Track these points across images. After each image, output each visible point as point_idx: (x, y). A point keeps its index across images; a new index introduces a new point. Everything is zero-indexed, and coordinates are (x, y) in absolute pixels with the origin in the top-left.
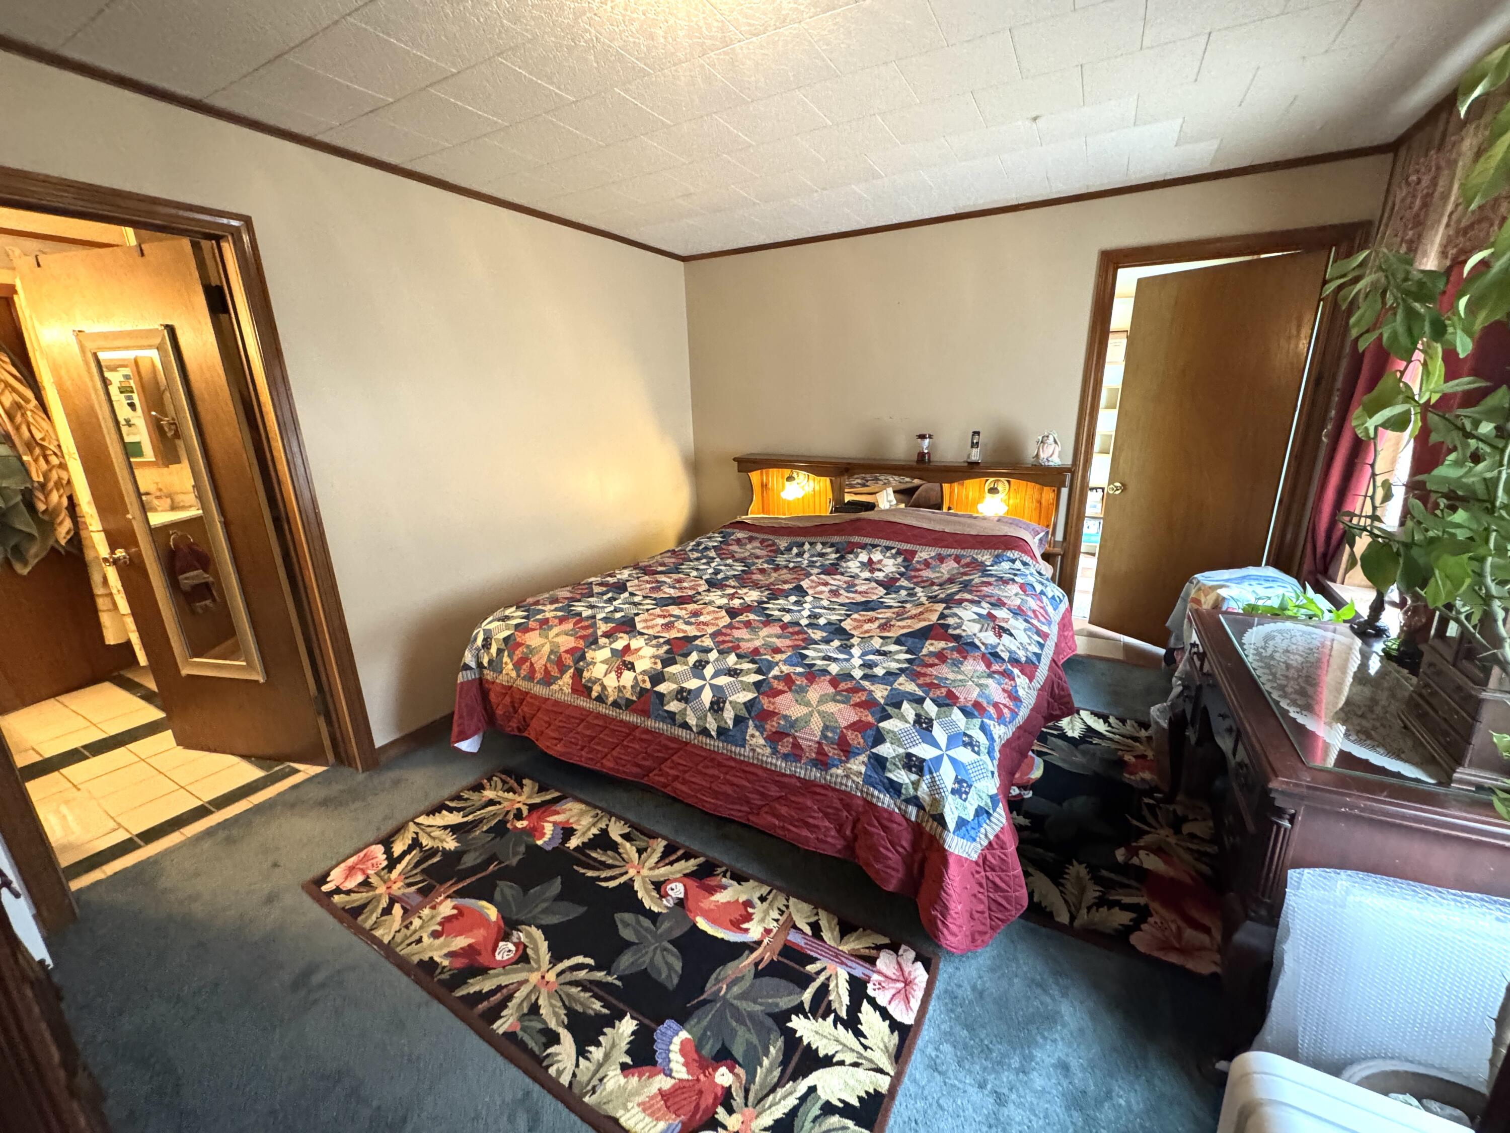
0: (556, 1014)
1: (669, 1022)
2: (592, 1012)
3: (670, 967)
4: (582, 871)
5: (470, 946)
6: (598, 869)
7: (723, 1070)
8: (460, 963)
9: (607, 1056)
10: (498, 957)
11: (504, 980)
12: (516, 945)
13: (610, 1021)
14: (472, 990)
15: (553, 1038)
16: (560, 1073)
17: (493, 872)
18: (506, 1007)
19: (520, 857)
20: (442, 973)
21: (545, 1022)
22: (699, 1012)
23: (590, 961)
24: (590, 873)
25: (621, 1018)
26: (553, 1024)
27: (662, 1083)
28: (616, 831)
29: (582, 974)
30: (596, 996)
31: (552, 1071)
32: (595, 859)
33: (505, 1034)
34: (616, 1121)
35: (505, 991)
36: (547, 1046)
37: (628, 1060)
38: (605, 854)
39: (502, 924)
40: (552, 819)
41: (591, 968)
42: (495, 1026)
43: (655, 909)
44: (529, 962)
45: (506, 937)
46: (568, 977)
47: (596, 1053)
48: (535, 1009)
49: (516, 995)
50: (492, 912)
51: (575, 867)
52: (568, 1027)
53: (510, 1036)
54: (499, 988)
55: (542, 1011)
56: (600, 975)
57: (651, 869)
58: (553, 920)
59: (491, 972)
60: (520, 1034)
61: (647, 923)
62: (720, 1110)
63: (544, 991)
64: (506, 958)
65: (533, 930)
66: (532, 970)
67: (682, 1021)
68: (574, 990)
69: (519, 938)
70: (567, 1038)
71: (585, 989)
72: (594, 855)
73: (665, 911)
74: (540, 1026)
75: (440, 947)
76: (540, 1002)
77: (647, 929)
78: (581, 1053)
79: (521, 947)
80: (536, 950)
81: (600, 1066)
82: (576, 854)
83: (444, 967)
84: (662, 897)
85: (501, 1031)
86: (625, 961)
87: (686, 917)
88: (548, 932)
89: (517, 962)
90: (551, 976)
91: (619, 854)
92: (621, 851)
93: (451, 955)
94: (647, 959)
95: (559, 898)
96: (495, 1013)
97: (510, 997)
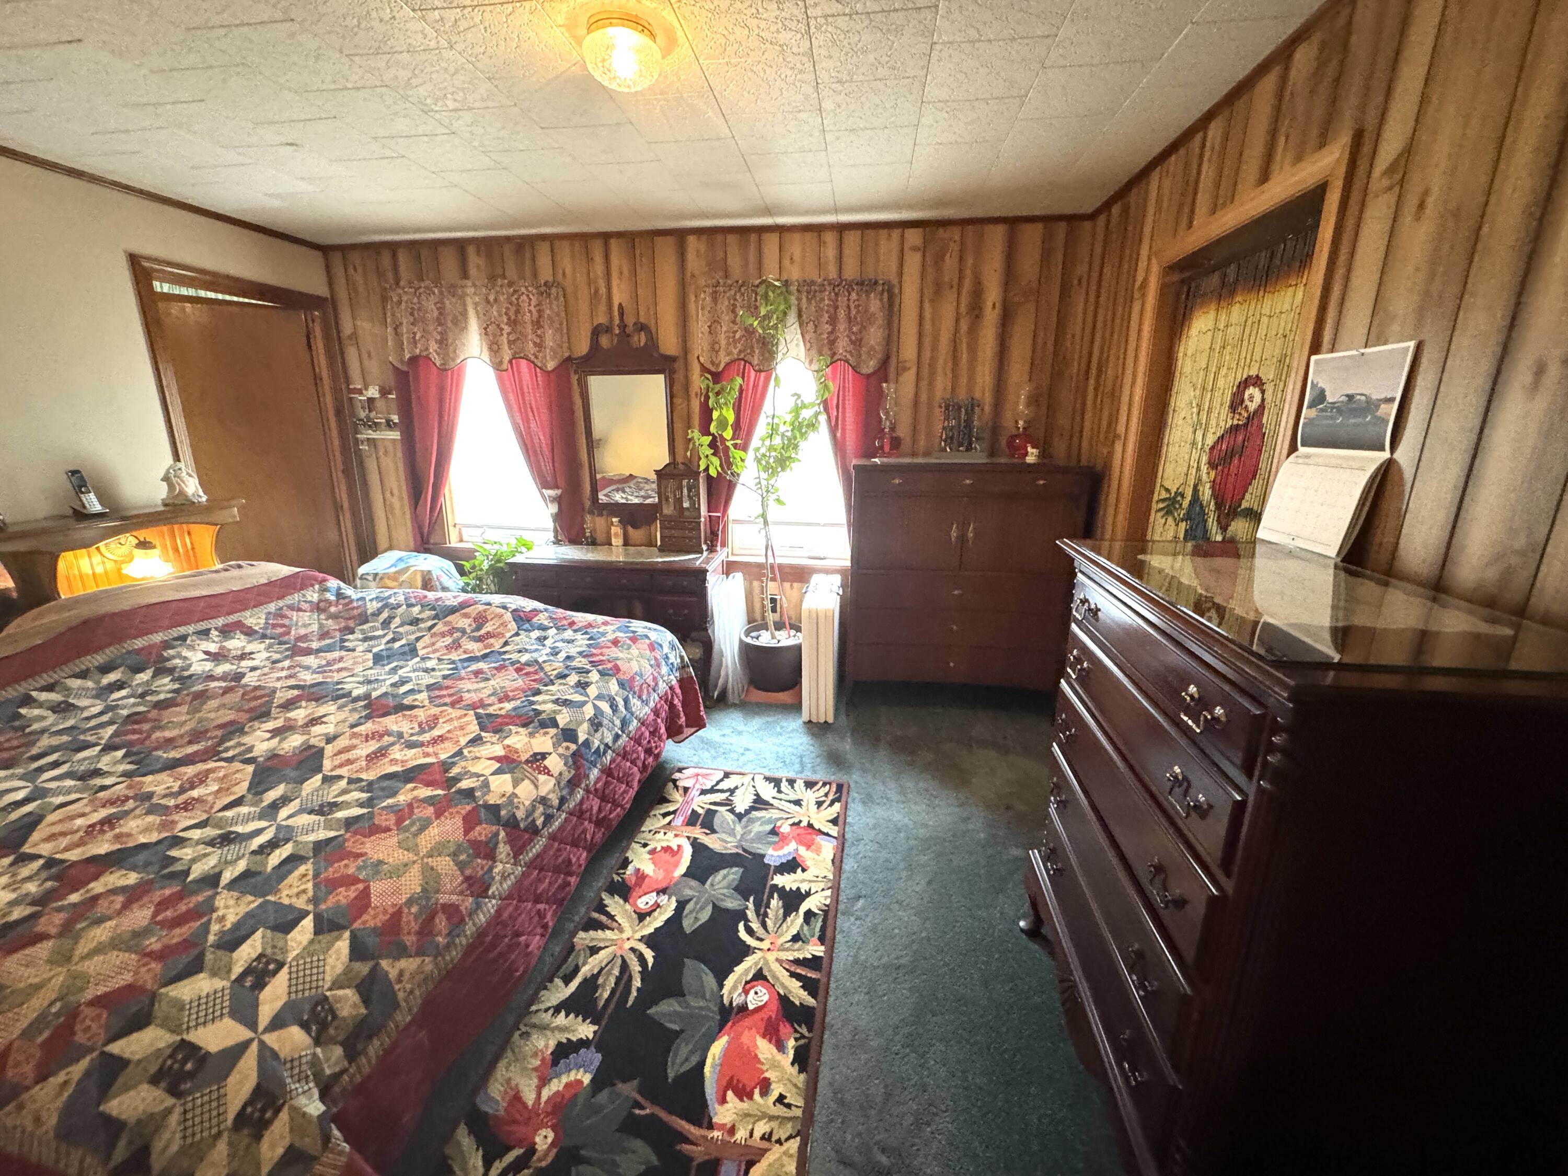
0: (792, 922)
1: (766, 861)
2: (781, 903)
3: (725, 877)
4: (634, 993)
5: (764, 1037)
6: (630, 977)
7: (782, 830)
8: (785, 1029)
9: (803, 881)
10: (766, 998)
11: (783, 975)
12: (746, 992)
13: (782, 891)
14: (804, 994)
15: (809, 915)
16: (826, 898)
17: (655, 1101)
18: (805, 959)
19: (620, 1087)
20: (803, 1037)
21: (802, 926)
22: (753, 851)
23: (741, 926)
24: (637, 983)
25: (775, 886)
26: (801, 919)
27: (802, 850)
28: (561, 992)
29: (755, 925)
30: (768, 906)
31: (828, 902)
32: (613, 992)
33: (822, 944)
34: (833, 861)
35: (792, 969)
36: (815, 915)
37: (799, 870)
38: (603, 986)
39: (730, 1024)
40: (529, 1097)
41: (747, 920)
42: (822, 954)
43: (674, 905)
44: (761, 969)
45: (743, 1008)
46: (760, 932)
47: (804, 888)
48: (796, 938)
49: (791, 958)
50: (717, 1049)
51: (630, 1003)
52: (797, 910)
53: (822, 939)
54: (793, 975)
55: (795, 932)
56: (751, 914)
57: (621, 930)
58: (709, 979)
59: (782, 992)
60: (817, 934)
61: (690, 907)
62: (802, 825)
63: (781, 941)
64: (764, 991)
65: (725, 991)
66: (766, 962)
67: (763, 856)
68: (769, 922)
69: (740, 995)
70: (803, 908)
71: (766, 915)
72: (606, 995)
73: (674, 899)
74: (806, 928)
75: (777, 1067)
76: (789, 938)
77: (696, 903)
78: (808, 894)
79: (748, 986)
80: (747, 971)
81: (810, 881)
82: (604, 1023)
83: (796, 1040)
84: (659, 906)
85: (823, 948)
86: (732, 903)
87: (676, 884)
88: (721, 976)
89: (765, 978)
90: (765, 945)
91: (602, 969)
92: (595, 972)
93: (781, 1047)
94: (725, 891)
95: (679, 993)
96: (814, 963)
97: (797, 962)
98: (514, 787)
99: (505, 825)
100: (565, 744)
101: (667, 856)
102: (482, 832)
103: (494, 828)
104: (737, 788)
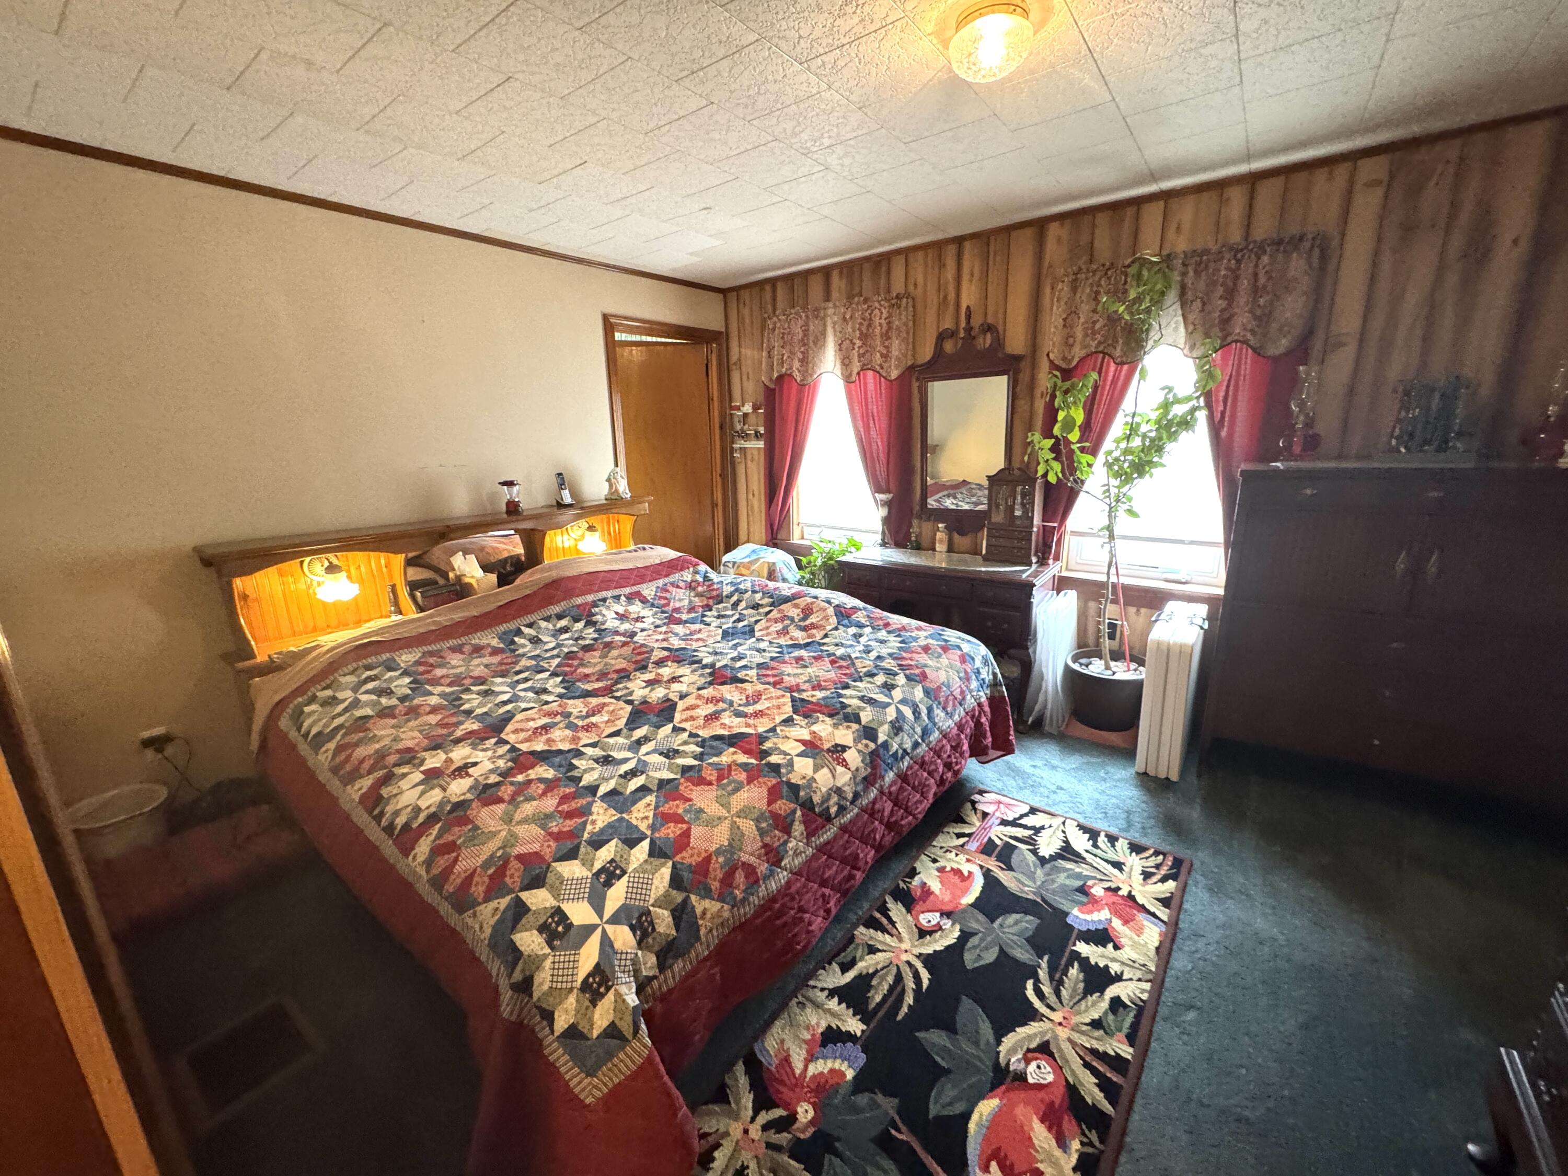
0: (1094, 1004)
1: (1069, 920)
2: (1081, 976)
3: (1017, 923)
4: (905, 1009)
5: (1042, 1121)
6: (903, 991)
7: (1093, 891)
8: (1069, 1124)
9: (1114, 960)
10: (1050, 1078)
11: (1077, 1064)
12: (1028, 1062)
13: (1084, 963)
14: (1100, 1096)
15: (1116, 1003)
16: (1143, 991)
17: (913, 1130)
18: (1105, 1053)
19: (880, 1098)
20: (1091, 1144)
21: (1106, 1013)
22: (1054, 904)
23: (1030, 984)
24: (909, 999)
25: (1078, 954)
26: (1105, 1005)
27: (1117, 923)
28: (836, 978)
29: (1047, 989)
30: (1065, 973)
31: (1145, 996)
32: (885, 998)
33: (1131, 1045)
34: (1157, 949)
35: (1088, 1058)
36: (1125, 1006)
37: (1110, 946)
38: (876, 988)
39: (1003, 1088)
40: (798, 1066)
41: (1037, 981)
42: (1129, 1057)
43: (957, 934)
44: (1048, 1042)
45: (1021, 1077)
46: (1052, 999)
47: (1115, 968)
48: (1096, 1024)
49: (1088, 1046)
50: (987, 1107)
51: (899, 1018)
52: (1102, 992)
53: (1131, 1039)
54: (1087, 1065)
55: (1096, 1016)
56: (1043, 974)
57: (900, 940)
58: (986, 1030)
59: (1071, 1080)
60: (1125, 1030)
61: (974, 941)
62: (1120, 893)
63: (1075, 1020)
64: (1049, 1069)
65: (1003, 1049)
66: (1056, 1037)
67: (1066, 914)
68: (1064, 993)
69: (1019, 1060)
70: (1112, 991)
71: (1061, 983)
72: (878, 998)
73: (958, 927)
74: (1111, 1017)
75: (1055, 1164)
76: (1087, 1020)
77: (982, 940)
78: (1119, 978)
79: (1030, 1055)
80: (1030, 1038)
81: (1123, 963)
82: (872, 1026)
83: (1082, 1143)
84: (941, 929)
85: (1131, 1050)
86: (1023, 954)
87: (964, 911)
88: (1001, 1031)
89: (1051, 1055)
90: (1057, 1016)
91: (876, 972)
92: (871, 971)
93: (1062, 1143)
94: (1015, 938)
95: (950, 1028)
96: (1117, 1062)
97: (1094, 1052)
98: (815, 772)
99: (803, 805)
100: (864, 741)
101: (956, 879)
102: (783, 806)
103: (792, 806)
104: (1043, 828)
